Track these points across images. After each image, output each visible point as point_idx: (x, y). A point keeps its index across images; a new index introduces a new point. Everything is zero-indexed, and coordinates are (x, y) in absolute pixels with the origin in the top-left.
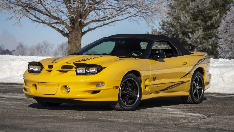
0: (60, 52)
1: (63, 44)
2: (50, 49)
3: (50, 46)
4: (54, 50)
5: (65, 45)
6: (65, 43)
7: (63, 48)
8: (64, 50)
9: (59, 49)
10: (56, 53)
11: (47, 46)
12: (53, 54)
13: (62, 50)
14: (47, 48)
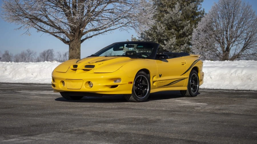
0: (41, 59)
1: (44, 52)
2: (33, 56)
3: (33, 54)
4: (37, 57)
5: (47, 53)
6: (47, 51)
7: (44, 56)
8: (45, 57)
9: (41, 56)
10: (38, 60)
11: (30, 54)
12: (35, 61)
13: (44, 57)
14: (30, 56)
